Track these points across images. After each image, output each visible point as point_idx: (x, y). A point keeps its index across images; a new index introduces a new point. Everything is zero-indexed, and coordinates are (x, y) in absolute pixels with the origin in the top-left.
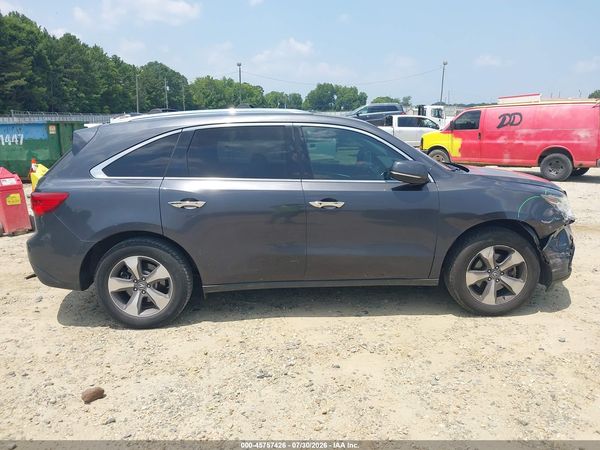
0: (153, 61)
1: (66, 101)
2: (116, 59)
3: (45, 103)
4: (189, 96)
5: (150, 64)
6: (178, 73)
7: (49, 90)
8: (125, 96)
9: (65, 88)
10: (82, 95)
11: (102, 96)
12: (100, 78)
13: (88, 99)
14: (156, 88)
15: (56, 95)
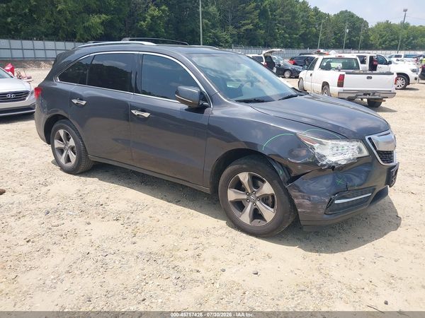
0: (344, 10)
1: (276, 39)
2: (316, 9)
3: (262, 41)
4: (367, 37)
5: (342, 13)
6: (362, 19)
7: (266, 32)
8: (317, 36)
9: (277, 31)
10: (287, 35)
11: (300, 36)
12: (302, 23)
13: (290, 38)
14: (341, 30)
15: (271, 35)
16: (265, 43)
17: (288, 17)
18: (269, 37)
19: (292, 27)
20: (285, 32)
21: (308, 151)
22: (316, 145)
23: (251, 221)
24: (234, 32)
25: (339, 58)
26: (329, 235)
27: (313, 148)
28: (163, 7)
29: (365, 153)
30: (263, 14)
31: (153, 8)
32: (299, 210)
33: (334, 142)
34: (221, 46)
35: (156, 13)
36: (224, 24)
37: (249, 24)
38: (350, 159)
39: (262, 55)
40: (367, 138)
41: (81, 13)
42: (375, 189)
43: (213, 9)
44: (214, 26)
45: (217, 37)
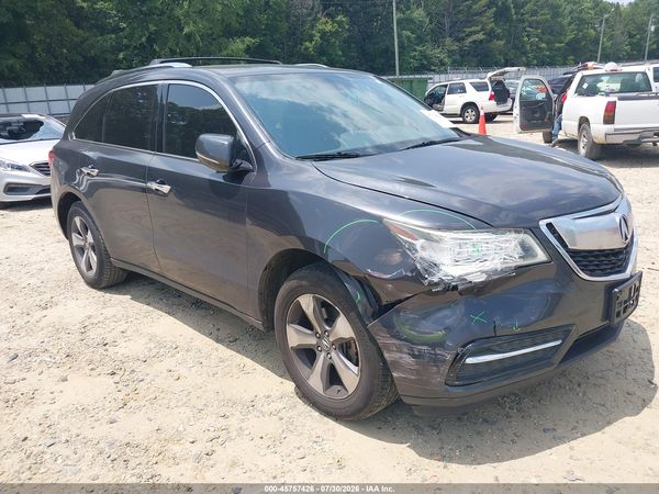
1: (524, 53)
3: (502, 57)
7: (508, 42)
8: (596, 41)
9: (526, 39)
10: (544, 45)
11: (567, 44)
12: (570, 24)
13: (550, 49)
14: (642, 28)
15: (515, 47)
16: (507, 61)
17: (544, 15)
18: (513, 51)
19: (552, 31)
20: (541, 39)
21: (404, 255)
22: (419, 243)
23: (326, 388)
24: (455, 48)
25: (613, 74)
26: (485, 421)
27: (413, 248)
28: (339, 18)
29: (541, 256)
30: (502, 14)
31: (323, 20)
32: (394, 374)
33: (460, 235)
34: (434, 71)
35: (329, 27)
36: (437, 37)
37: (478, 32)
38: (495, 272)
39: (486, 80)
40: (543, 224)
41: (219, 36)
42: (569, 331)
43: (418, 14)
44: (420, 40)
45: (426, 57)
